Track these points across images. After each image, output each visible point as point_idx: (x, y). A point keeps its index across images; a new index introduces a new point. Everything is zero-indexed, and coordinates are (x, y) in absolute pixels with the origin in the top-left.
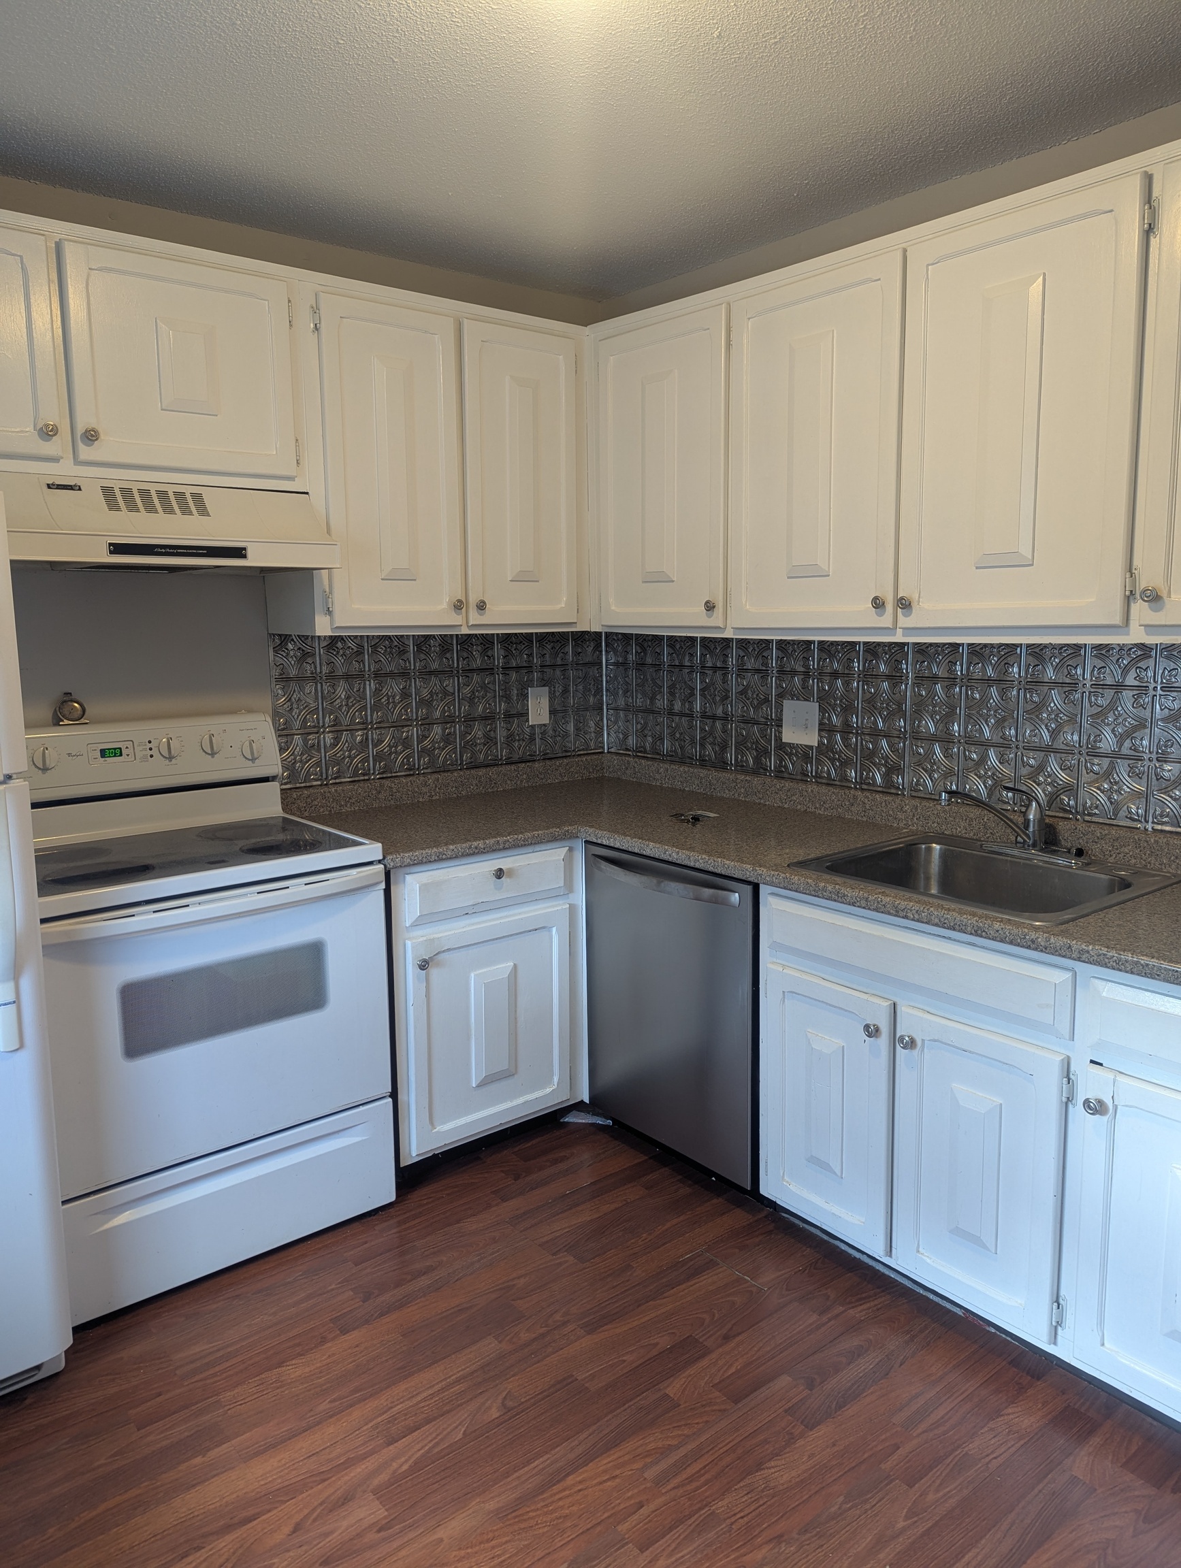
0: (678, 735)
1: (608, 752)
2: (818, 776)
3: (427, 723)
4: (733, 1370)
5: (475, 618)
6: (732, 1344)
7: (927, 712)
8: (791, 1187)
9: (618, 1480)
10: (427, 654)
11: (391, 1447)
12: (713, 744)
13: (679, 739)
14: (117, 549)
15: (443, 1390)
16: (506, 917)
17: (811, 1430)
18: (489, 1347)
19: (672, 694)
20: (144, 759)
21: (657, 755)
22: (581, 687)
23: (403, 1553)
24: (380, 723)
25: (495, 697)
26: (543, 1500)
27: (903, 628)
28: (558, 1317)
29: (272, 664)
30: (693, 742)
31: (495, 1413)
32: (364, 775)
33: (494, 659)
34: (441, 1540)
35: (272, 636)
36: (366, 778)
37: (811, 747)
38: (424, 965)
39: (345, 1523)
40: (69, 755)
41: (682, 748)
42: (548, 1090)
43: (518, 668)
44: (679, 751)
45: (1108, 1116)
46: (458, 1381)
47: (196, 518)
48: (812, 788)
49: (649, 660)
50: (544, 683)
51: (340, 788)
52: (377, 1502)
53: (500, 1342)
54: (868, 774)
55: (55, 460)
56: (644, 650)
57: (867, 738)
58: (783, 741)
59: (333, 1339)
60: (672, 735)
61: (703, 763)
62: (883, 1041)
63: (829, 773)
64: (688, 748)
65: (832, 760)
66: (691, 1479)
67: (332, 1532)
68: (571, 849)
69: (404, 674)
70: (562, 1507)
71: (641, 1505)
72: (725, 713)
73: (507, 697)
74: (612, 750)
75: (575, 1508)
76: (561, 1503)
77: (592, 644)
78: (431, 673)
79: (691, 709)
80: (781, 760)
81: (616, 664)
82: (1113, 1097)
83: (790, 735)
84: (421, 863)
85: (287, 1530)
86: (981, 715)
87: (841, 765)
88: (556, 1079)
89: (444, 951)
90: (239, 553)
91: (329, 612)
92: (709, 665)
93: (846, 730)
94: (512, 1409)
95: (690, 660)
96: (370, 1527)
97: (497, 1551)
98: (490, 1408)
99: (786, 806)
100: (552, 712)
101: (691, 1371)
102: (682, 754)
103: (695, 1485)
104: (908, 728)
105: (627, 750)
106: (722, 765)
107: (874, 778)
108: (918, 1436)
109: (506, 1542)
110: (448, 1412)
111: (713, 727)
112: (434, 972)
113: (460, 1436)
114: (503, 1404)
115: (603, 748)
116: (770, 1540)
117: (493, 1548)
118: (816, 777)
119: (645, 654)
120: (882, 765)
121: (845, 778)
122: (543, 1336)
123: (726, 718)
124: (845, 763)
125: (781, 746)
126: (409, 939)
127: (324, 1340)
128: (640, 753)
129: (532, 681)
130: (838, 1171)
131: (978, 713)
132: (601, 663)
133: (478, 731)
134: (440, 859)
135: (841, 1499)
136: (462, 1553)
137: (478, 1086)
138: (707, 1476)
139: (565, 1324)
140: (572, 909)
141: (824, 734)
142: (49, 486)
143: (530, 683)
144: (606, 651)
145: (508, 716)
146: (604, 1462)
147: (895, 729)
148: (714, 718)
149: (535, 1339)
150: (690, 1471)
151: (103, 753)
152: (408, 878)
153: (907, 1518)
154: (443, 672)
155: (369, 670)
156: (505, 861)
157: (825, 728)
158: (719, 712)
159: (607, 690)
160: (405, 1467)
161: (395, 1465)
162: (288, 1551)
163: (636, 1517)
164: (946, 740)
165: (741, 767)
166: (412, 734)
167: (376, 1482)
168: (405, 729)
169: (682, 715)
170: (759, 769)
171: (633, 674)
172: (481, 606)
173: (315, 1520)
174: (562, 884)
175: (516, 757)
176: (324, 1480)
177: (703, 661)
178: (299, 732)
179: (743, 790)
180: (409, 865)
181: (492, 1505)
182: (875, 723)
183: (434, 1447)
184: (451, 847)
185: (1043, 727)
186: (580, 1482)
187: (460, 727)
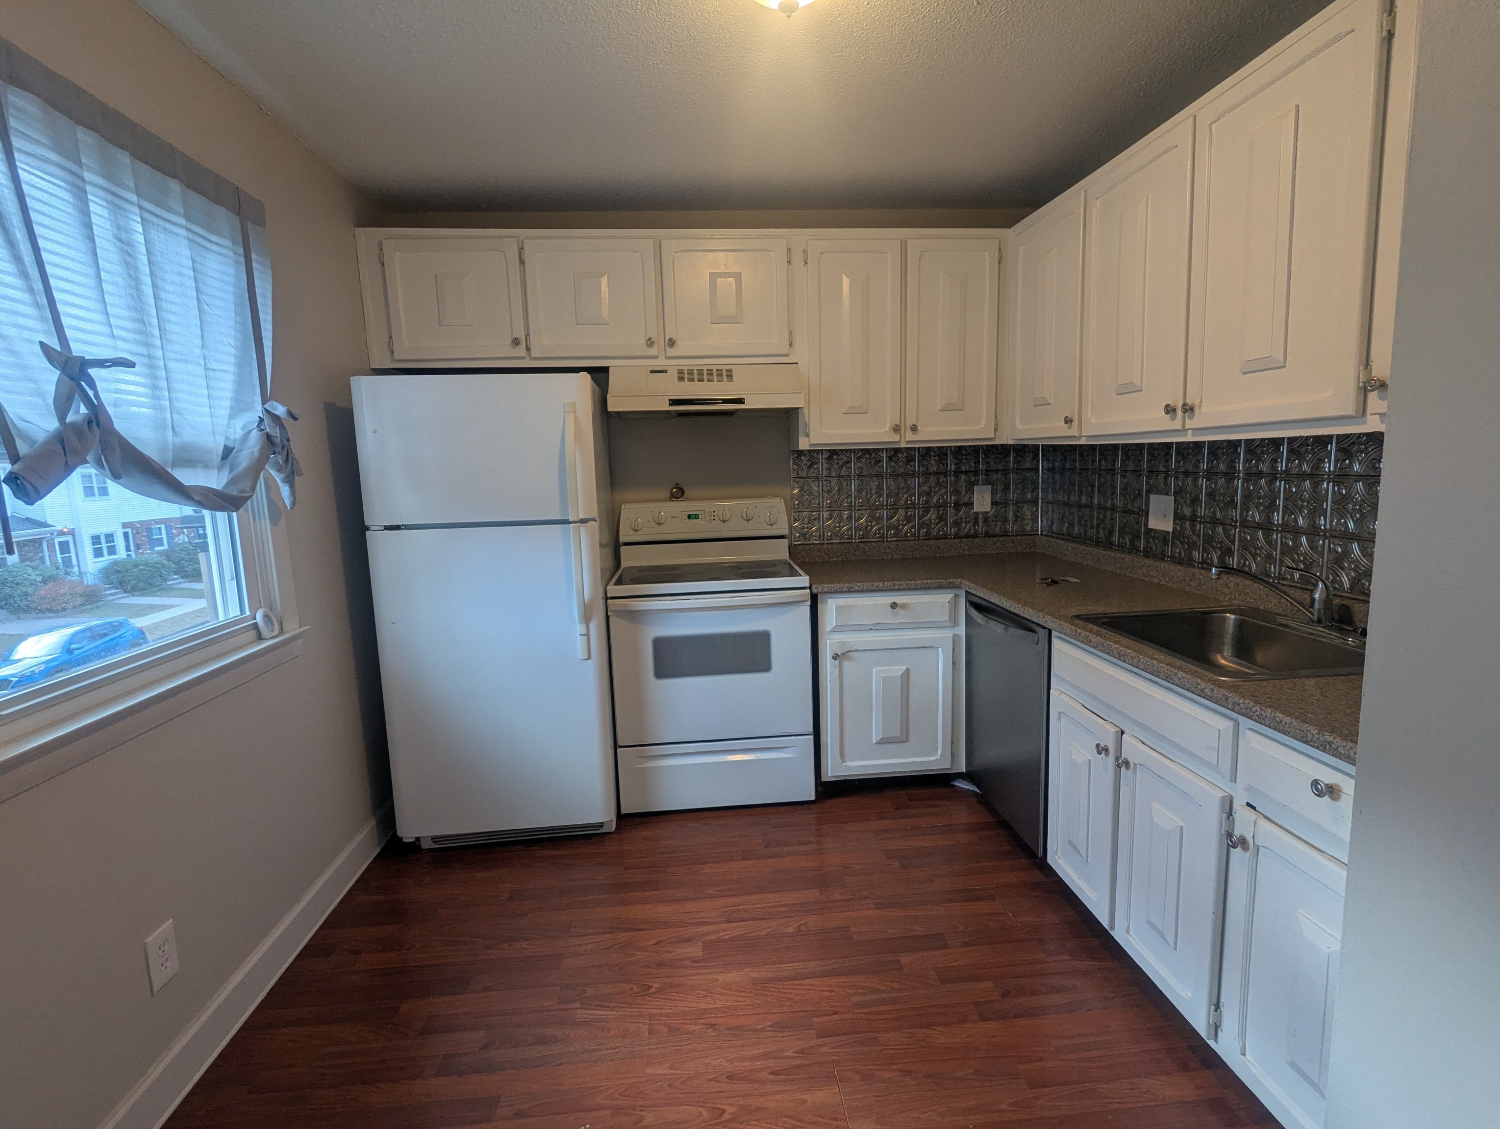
0: (1083, 522)
1: (1042, 534)
2: (1172, 557)
3: (894, 508)
4: (955, 964)
5: (910, 436)
6: (966, 949)
7: (1253, 503)
8: (1059, 861)
9: (833, 994)
10: (896, 462)
11: (727, 925)
12: (1104, 529)
13: (1083, 525)
14: (674, 402)
15: (773, 907)
16: (903, 636)
17: (982, 1021)
18: (812, 894)
19: (1080, 490)
20: (710, 521)
21: (1071, 537)
22: (1020, 486)
23: (695, 977)
24: (861, 506)
25: (947, 492)
26: (784, 985)
27: (1194, 429)
28: (864, 893)
29: (791, 469)
30: (1092, 527)
31: (791, 930)
32: (848, 539)
33: (947, 466)
34: (718, 980)
35: (791, 451)
36: (850, 541)
37: (1168, 533)
38: (835, 657)
39: (679, 951)
40: (672, 517)
41: (1085, 532)
42: (933, 758)
43: (966, 472)
44: (1083, 534)
45: (1249, 853)
46: (784, 906)
47: (725, 384)
48: (1164, 566)
49: (1068, 466)
50: (987, 482)
51: (830, 546)
52: (701, 948)
53: (821, 894)
54: (1207, 556)
55: (656, 357)
56: (1065, 459)
57: (1208, 525)
58: (1149, 527)
59: (738, 860)
60: (1080, 522)
61: (1097, 543)
62: (1111, 758)
63: (1180, 553)
64: (1089, 533)
65: (1182, 543)
66: (877, 1013)
67: (671, 952)
68: (956, 596)
69: (880, 476)
70: (791, 993)
71: (836, 1013)
72: (1113, 505)
73: (957, 492)
74: (1044, 533)
75: (797, 997)
76: (792, 991)
77: (1031, 455)
78: (898, 475)
79: (1091, 502)
80: (1148, 542)
81: (1049, 469)
82: (1253, 837)
83: (1154, 523)
84: (836, 592)
85: (653, 942)
86: (1296, 506)
87: (1189, 547)
88: (939, 752)
89: (853, 651)
90: (740, 401)
91: (808, 435)
92: (1103, 468)
93: (1193, 519)
94: (802, 931)
95: (1092, 465)
96: (689, 958)
97: (741, 999)
98: (791, 926)
99: (1146, 579)
100: (994, 503)
101: (925, 954)
102: (1085, 536)
103: (878, 1017)
104: (1238, 517)
105: (1053, 533)
106: (1109, 545)
107: (1212, 559)
108: (1063, 1060)
109: (749, 997)
110: (767, 919)
111: (1105, 516)
112: (846, 664)
113: (764, 933)
114: (799, 927)
115: (1038, 531)
116: (903, 1071)
117: (740, 996)
118: (1170, 557)
119: (1066, 461)
120: (1218, 548)
121: (1191, 559)
122: (848, 900)
123: (1113, 509)
124: (1193, 545)
125: (1149, 531)
126: (830, 639)
127: (732, 860)
128: (1059, 535)
129: (978, 481)
130: (1084, 855)
131: (1294, 504)
132: (1039, 468)
133: (932, 515)
134: (849, 591)
135: (972, 1071)
136: (724, 991)
137: (877, 743)
138: (890, 1016)
139: (866, 898)
140: (955, 638)
141: (1178, 522)
142: (651, 372)
143: (976, 483)
144: (1042, 460)
145: (957, 505)
146: (834, 980)
147: (1228, 519)
148: (1105, 508)
149: (841, 900)
150: (881, 1008)
151: (689, 517)
152: (829, 601)
153: (1011, 1105)
154: (908, 475)
155: (855, 473)
156: (901, 598)
157: (1178, 517)
158: (1109, 504)
159: (1042, 489)
160: (726, 937)
161: (722, 934)
162: (647, 951)
163: (828, 1018)
164: (1267, 527)
165: (1121, 547)
166: (883, 515)
167: (707, 938)
168: (878, 511)
169: (1086, 506)
170: (1133, 549)
171: (1057, 476)
172: (914, 429)
173: (668, 943)
174: (947, 618)
175: (962, 534)
176: (684, 927)
177: (1100, 465)
178: (807, 510)
179: (1119, 565)
180: (827, 593)
181: (755, 975)
182: (1214, 513)
183: (748, 933)
184: (859, 584)
185: (1349, 516)
186: (812, 985)
187: (918, 511)
